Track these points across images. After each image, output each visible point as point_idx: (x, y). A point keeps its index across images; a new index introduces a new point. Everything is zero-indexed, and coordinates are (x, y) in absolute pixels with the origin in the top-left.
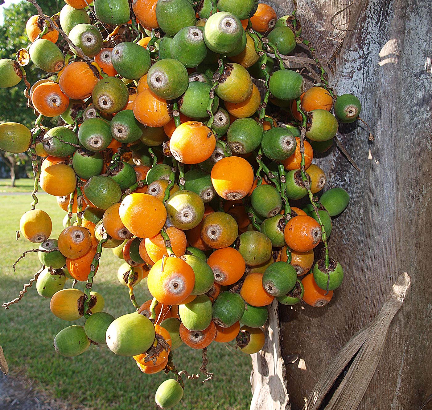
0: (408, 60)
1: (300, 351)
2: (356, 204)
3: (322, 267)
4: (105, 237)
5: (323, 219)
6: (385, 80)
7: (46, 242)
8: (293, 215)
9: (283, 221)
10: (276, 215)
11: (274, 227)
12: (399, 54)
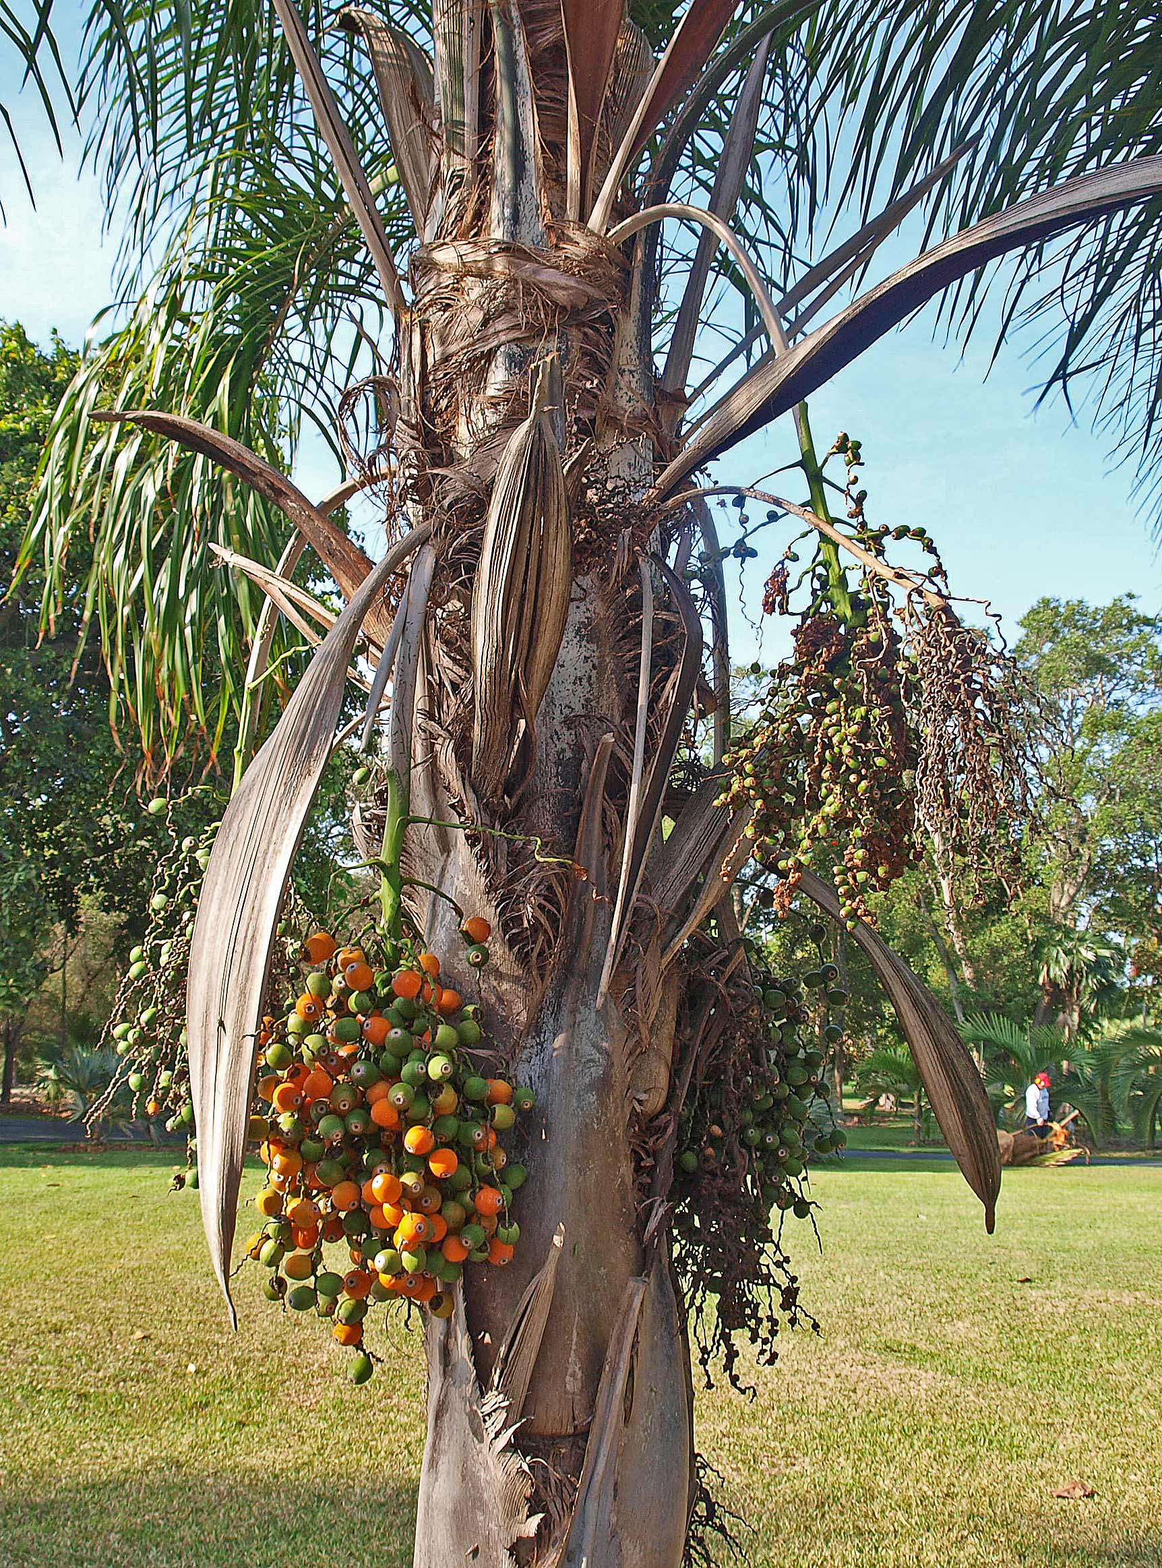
0: (577, 1050)
1: (485, 1325)
2: (533, 1177)
3: (503, 1226)
4: (329, 1210)
5: (506, 1191)
6: (557, 1070)
7: (278, 1216)
8: (481, 1188)
9: (474, 1193)
10: (468, 1188)
11: (467, 1197)
12: (569, 1046)
